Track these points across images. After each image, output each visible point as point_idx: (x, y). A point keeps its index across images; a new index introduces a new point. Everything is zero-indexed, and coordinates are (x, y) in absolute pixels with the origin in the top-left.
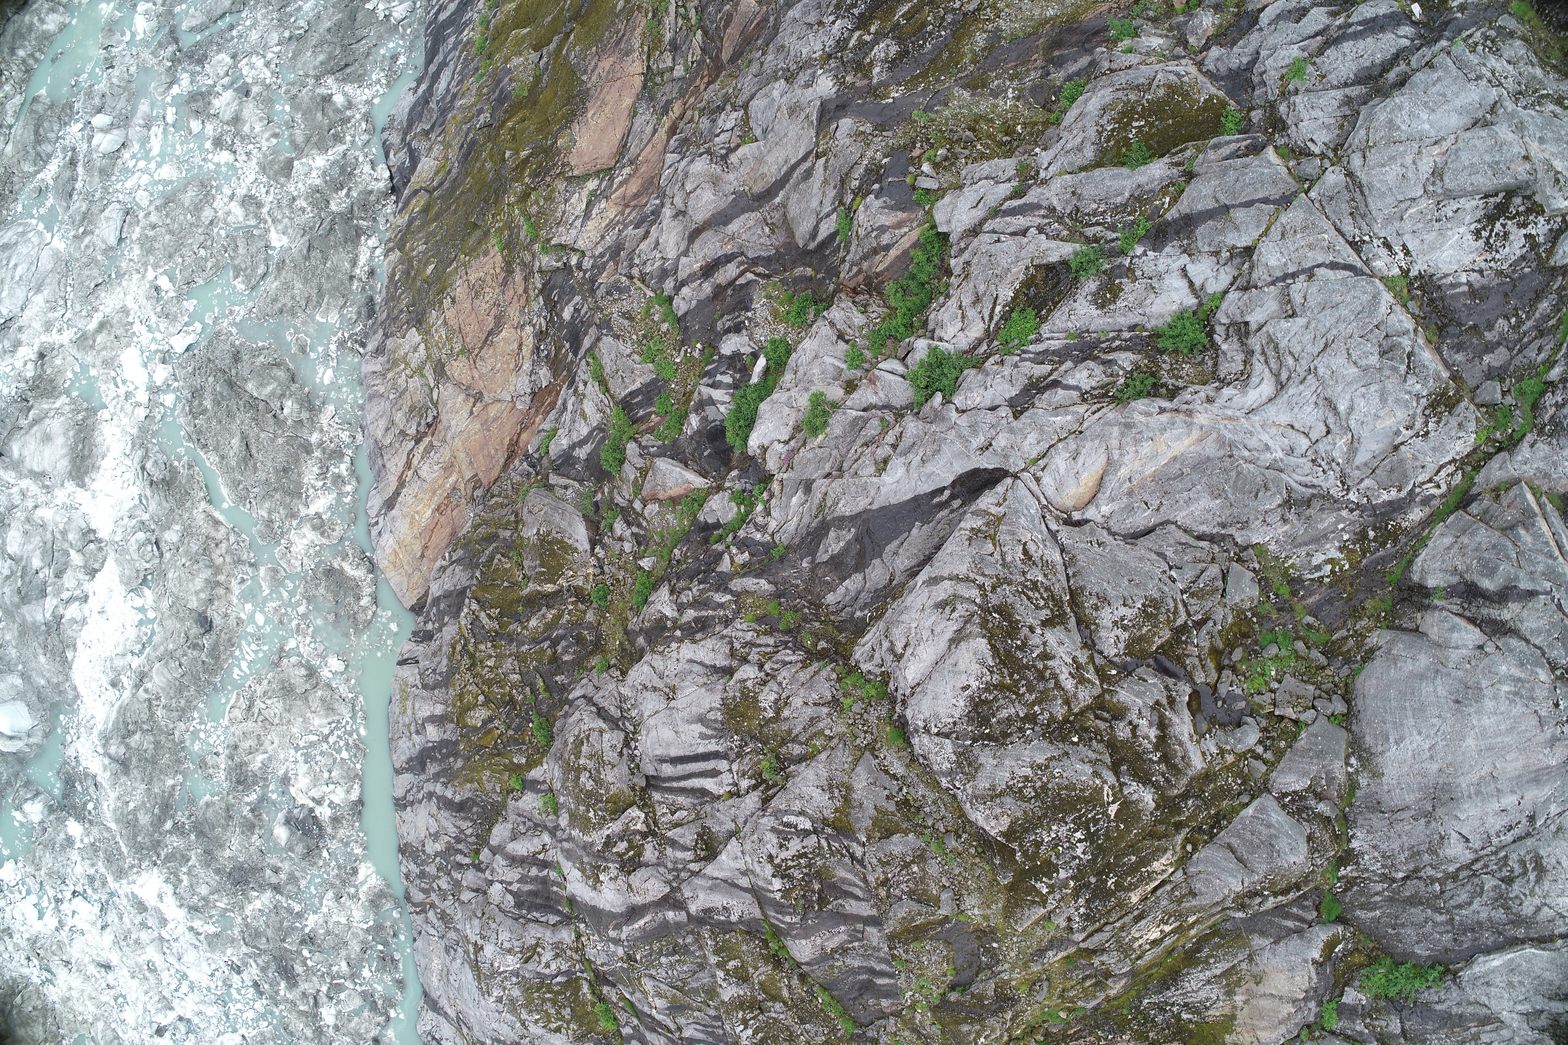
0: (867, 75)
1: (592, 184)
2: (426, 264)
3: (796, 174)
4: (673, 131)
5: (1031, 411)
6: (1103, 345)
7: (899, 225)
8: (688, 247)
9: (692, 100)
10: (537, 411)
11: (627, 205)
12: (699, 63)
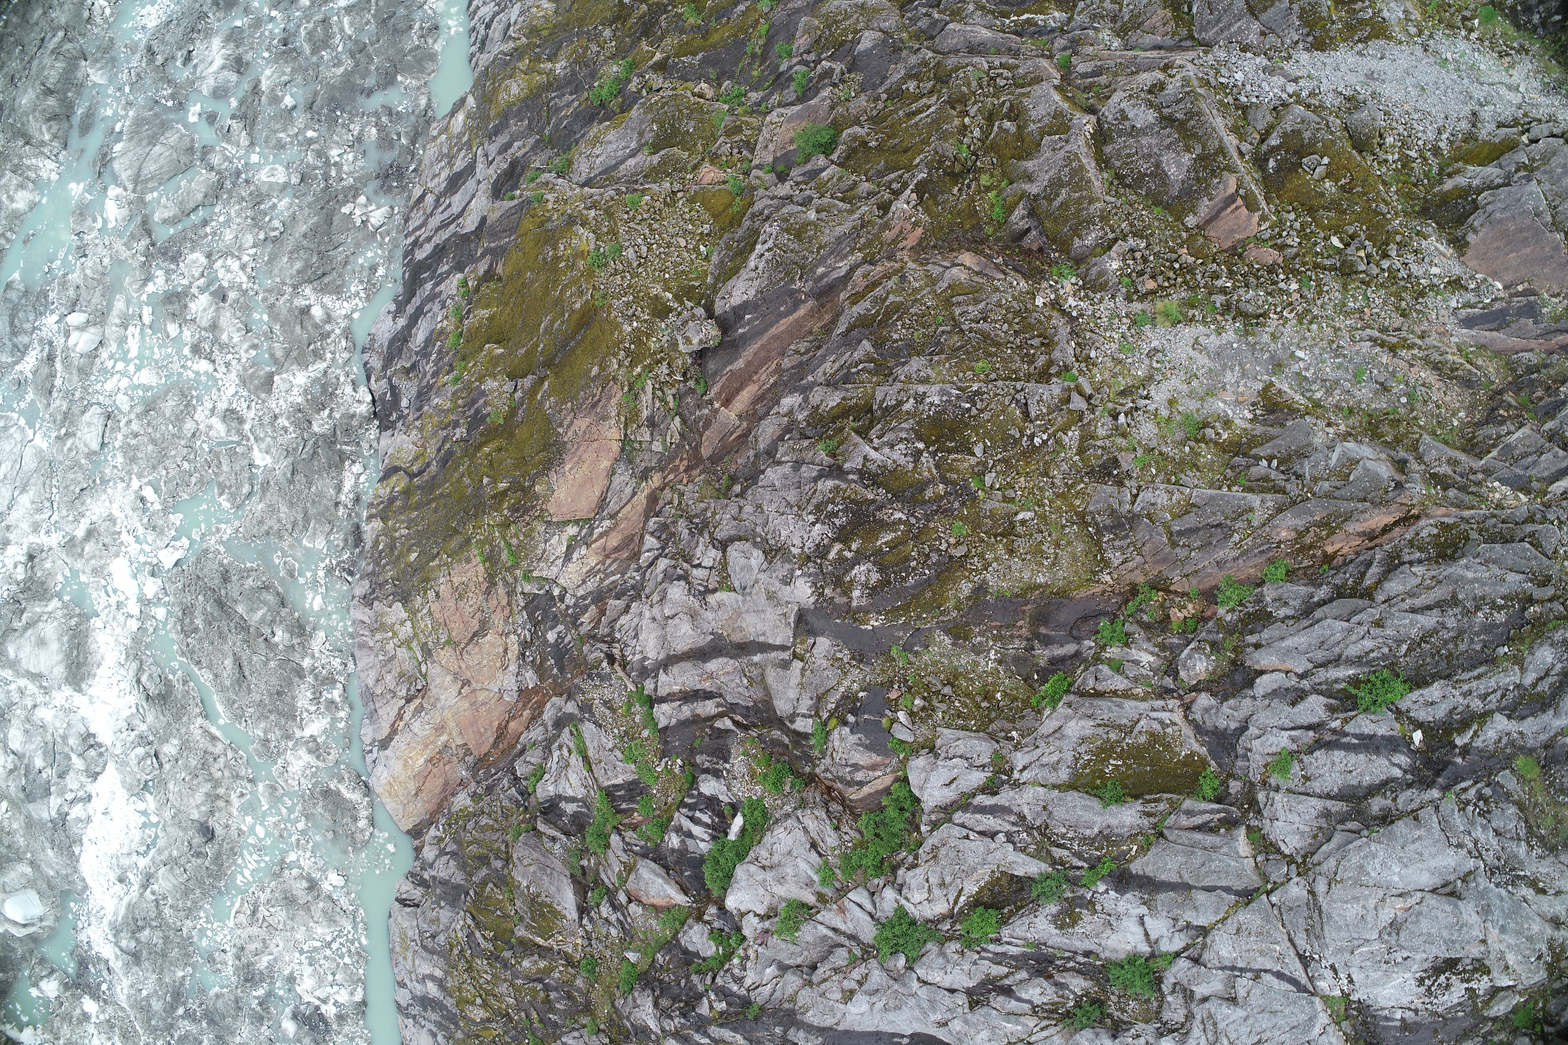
0: (847, 592)
1: (572, 530)
2: (409, 550)
3: (774, 655)
4: (653, 499)
5: (985, 1009)
6: (1058, 963)
7: (873, 767)
8: (668, 663)
9: (671, 477)
10: (524, 706)
11: (607, 556)
12: (677, 446)
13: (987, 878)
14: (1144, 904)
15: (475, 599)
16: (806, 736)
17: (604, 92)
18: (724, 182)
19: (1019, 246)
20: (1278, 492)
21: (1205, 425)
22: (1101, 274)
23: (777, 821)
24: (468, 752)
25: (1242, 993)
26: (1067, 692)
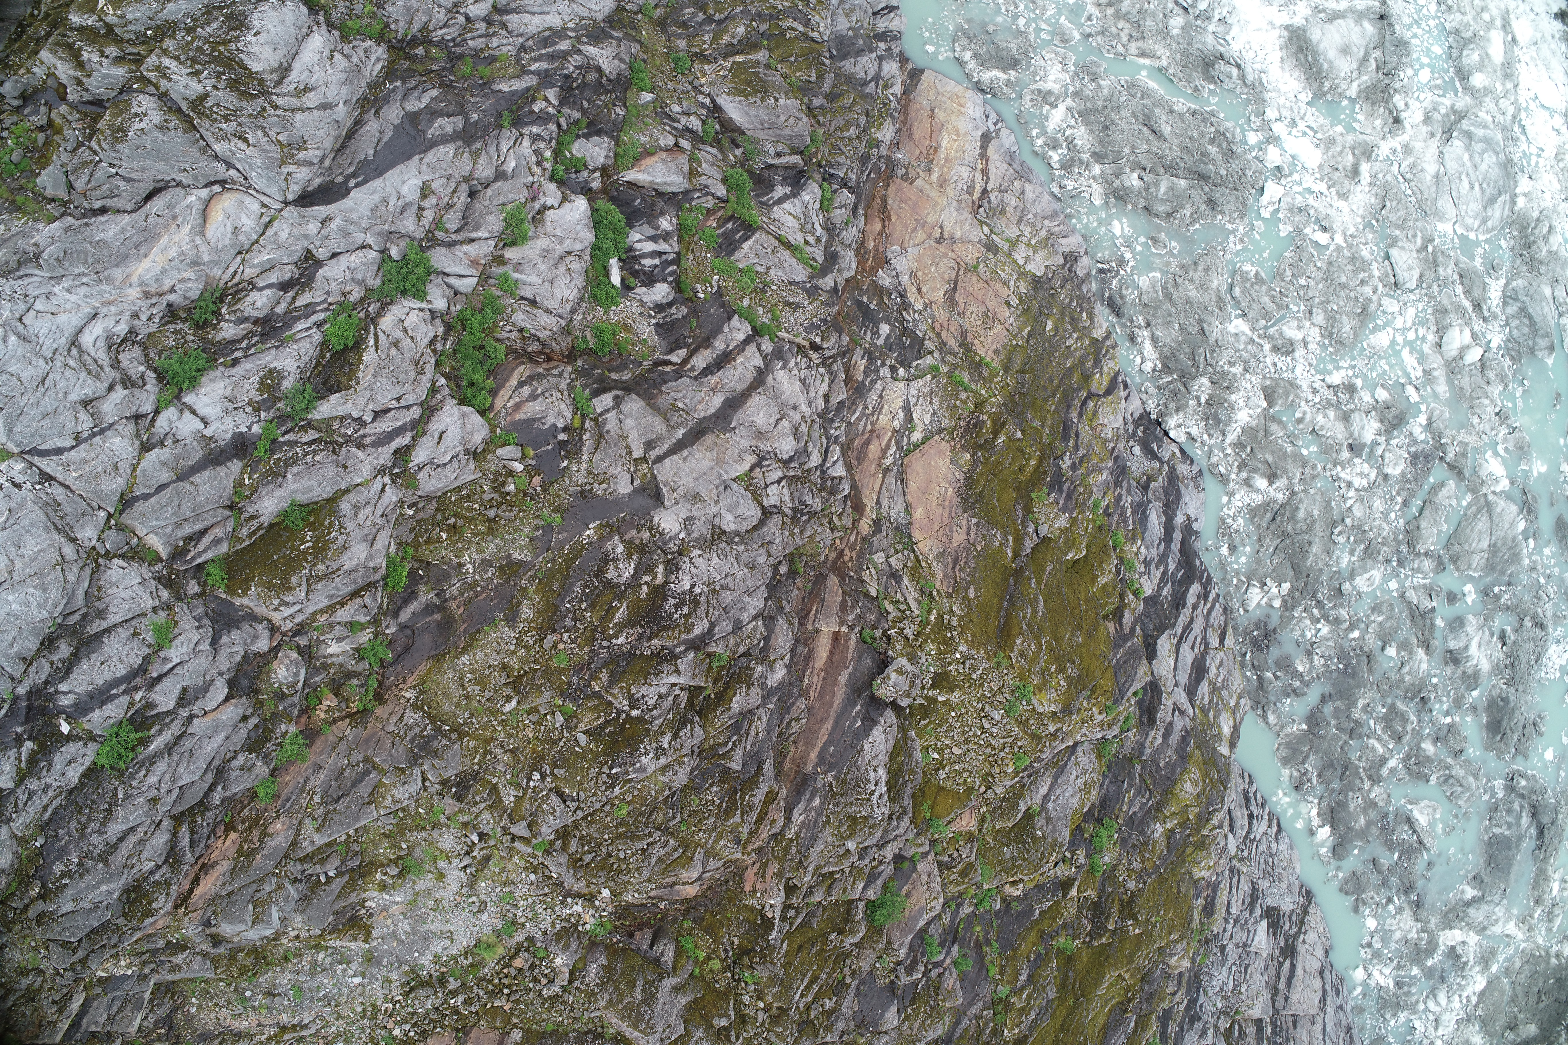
0: (629, 545)
1: (917, 436)
2: (1056, 328)
3: (666, 447)
4: (858, 508)
5: (295, 259)
6: (256, 339)
7: (518, 406)
8: (760, 379)
9: (852, 538)
10: (877, 250)
11: (872, 431)
12: (861, 569)
13: (360, 374)
14: (211, 438)
15: (972, 321)
16: (596, 393)
17: (1104, 834)
18: (949, 823)
19: (652, 926)
20: (305, 857)
21: (401, 875)
22: (567, 946)
23: (581, 299)
24: (905, 177)
25: (83, 415)
26: (384, 578)
